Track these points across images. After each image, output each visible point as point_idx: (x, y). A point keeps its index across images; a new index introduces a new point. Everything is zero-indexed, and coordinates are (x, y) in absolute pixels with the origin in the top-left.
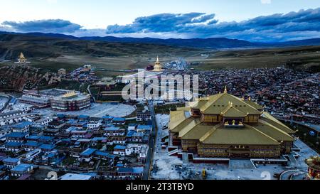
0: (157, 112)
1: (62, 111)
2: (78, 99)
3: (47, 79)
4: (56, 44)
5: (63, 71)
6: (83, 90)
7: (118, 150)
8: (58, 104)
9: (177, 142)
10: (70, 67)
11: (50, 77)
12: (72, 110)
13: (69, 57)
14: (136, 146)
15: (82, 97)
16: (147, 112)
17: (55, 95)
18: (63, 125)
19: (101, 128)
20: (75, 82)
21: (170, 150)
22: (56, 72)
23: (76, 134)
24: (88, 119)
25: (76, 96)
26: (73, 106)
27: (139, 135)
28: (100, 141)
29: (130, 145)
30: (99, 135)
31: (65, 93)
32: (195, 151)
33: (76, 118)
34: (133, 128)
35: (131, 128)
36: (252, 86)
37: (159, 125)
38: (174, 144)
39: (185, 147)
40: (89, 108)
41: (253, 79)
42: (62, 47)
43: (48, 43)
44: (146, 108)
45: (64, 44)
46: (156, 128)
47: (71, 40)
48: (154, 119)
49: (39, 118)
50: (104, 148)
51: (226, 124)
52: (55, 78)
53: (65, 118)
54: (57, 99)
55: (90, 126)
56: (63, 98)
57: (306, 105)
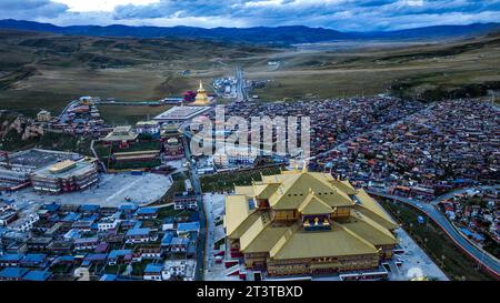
0: (206, 189)
1: (52, 194)
2: (78, 173)
3: (19, 130)
4: (24, 44)
5: (44, 114)
6: (84, 152)
7: (151, 274)
8: (44, 183)
9: (237, 253)
10: (56, 101)
11: (23, 126)
12: (70, 191)
13: (51, 75)
14: (178, 263)
15: (85, 167)
16: (191, 193)
17: (39, 165)
18: (57, 226)
19: (120, 228)
20: (69, 135)
21: (229, 265)
22: (33, 115)
23: (82, 245)
24: (101, 213)
25: (74, 167)
26: (71, 186)
27: (179, 241)
28: (121, 257)
29: (169, 264)
30: (119, 245)
31: (53, 160)
32: (264, 267)
33: (78, 210)
34: (170, 226)
35: (166, 227)
36: (344, 131)
37: (209, 216)
38: (233, 256)
39: (249, 262)
40: (95, 185)
41: (345, 120)
42: (35, 50)
43: (10, 41)
45: (39, 43)
46: (205, 223)
47: (50, 36)
48: (201, 204)
49: (16, 217)
50: (129, 268)
51: (307, 224)
52: (34, 129)
53: (58, 211)
54: (40, 173)
55: (102, 226)
56: (53, 173)
57: (416, 169)
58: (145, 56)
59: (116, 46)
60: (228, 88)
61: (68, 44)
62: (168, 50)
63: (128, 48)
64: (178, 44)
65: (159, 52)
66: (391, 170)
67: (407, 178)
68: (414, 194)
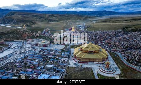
0: (71, 48)
1: (41, 47)
2: (46, 43)
3: (34, 35)
4: (33, 16)
5: (39, 32)
6: (47, 40)
7: (59, 59)
8: (40, 45)
9: (76, 58)
11: (35, 34)
12: (45, 47)
13: (39, 24)
14: (64, 58)
15: (48, 42)
16: (68, 48)
17: (39, 42)
18: (43, 52)
19: (54, 53)
20: (44, 36)
21: (74, 59)
22: (37, 32)
23: (47, 55)
24: (50, 50)
25: (45, 42)
26: (45, 46)
27: (65, 55)
28: (54, 57)
29: (63, 58)
30: (54, 55)
31: (41, 41)
32: (80, 60)
33: (46, 50)
34: (64, 53)
35: (63, 53)
36: (106, 38)
37: (71, 52)
38: (75, 58)
39: (77, 59)
40: (50, 46)
41: (107, 35)
42: (35, 17)
43: (29, 15)
44: (68, 46)
46: (70, 53)
48: (70, 50)
49: (36, 50)
50: (56, 59)
52: (37, 35)
53: (43, 50)
54: (40, 43)
55: (51, 52)
56: (41, 43)
57: (119, 46)
58: (61, 19)
59: (54, 17)
60: (80, 28)
61: (42, 16)
62: (67, 17)
63: (57, 17)
64: (69, 16)
65: (64, 18)
66: (114, 46)
67: (116, 48)
68: (117, 51)
